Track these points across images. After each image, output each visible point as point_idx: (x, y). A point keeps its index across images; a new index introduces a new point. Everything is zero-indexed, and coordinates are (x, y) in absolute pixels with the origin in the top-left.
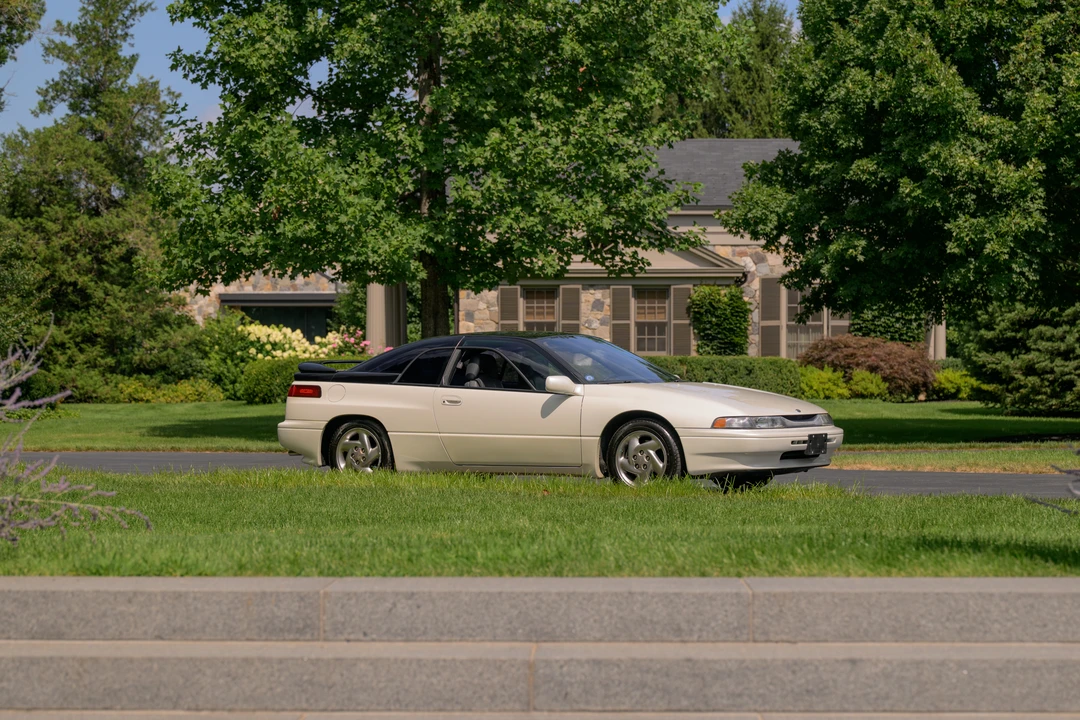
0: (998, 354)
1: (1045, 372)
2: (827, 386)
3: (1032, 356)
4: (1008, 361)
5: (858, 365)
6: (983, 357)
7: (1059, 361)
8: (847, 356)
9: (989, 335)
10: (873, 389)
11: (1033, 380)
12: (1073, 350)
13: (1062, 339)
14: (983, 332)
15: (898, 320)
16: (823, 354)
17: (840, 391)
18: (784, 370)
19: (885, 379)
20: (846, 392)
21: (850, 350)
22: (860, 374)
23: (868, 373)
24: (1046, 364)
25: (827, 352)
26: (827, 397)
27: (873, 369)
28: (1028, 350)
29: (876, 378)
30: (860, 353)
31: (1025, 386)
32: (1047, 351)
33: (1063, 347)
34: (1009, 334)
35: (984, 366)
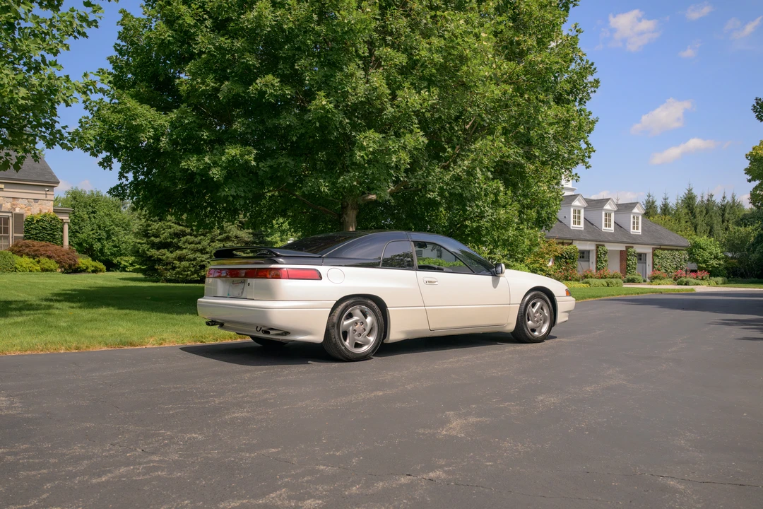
0: (162, 251)
1: (189, 260)
2: (30, 265)
3: (184, 251)
4: (168, 254)
5: (41, 255)
6: (154, 252)
7: (198, 254)
8: (35, 251)
9: (157, 240)
10: (52, 267)
11: (185, 263)
12: (204, 249)
13: (199, 243)
14: (152, 238)
15: (49, 234)
16: (21, 249)
17: (37, 268)
18: (7, 257)
19: (57, 262)
20: (39, 268)
21: (35, 248)
22: (44, 260)
23: (47, 259)
24: (192, 256)
25: (24, 248)
26: (30, 271)
27: (49, 257)
28: (181, 248)
29: (53, 261)
30: (41, 249)
31: (179, 267)
32: (192, 250)
33: (200, 247)
34: (169, 240)
35: (151, 256)
